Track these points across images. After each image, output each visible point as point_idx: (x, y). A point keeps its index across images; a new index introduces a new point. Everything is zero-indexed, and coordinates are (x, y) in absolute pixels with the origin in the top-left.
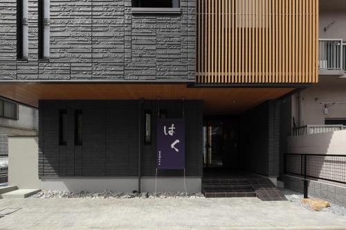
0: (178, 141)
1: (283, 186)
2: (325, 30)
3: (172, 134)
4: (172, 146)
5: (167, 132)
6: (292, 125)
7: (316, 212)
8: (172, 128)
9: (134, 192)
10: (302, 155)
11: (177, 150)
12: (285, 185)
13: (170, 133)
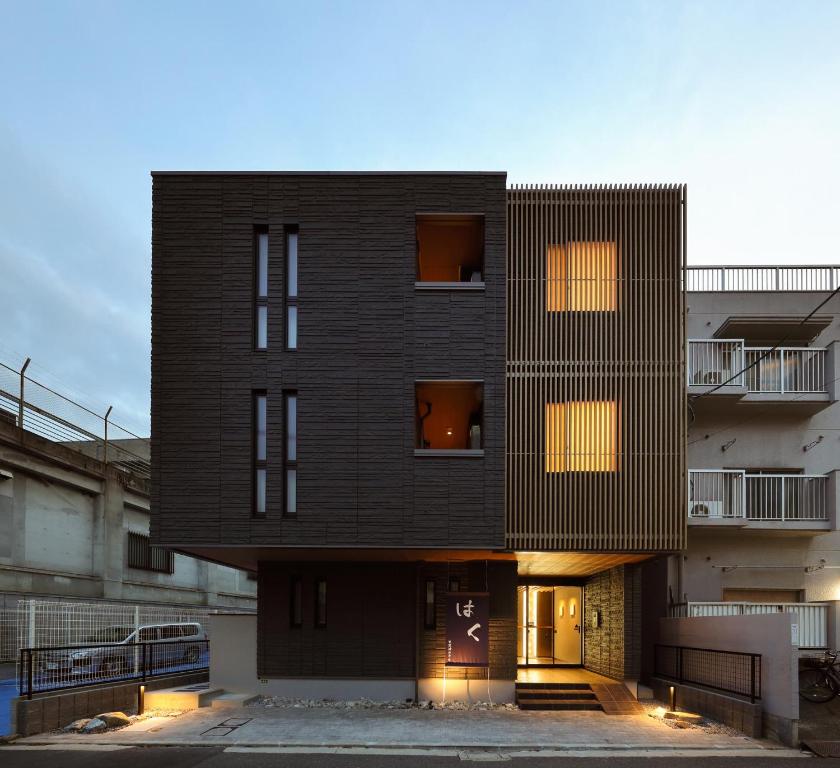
0: (478, 626)
1: (652, 696)
2: (723, 449)
3: (468, 615)
4: (470, 633)
5: (461, 612)
6: (669, 600)
7: (679, 730)
8: (470, 606)
9: (409, 700)
10: (677, 647)
11: (477, 639)
12: (654, 695)
13: (466, 614)
